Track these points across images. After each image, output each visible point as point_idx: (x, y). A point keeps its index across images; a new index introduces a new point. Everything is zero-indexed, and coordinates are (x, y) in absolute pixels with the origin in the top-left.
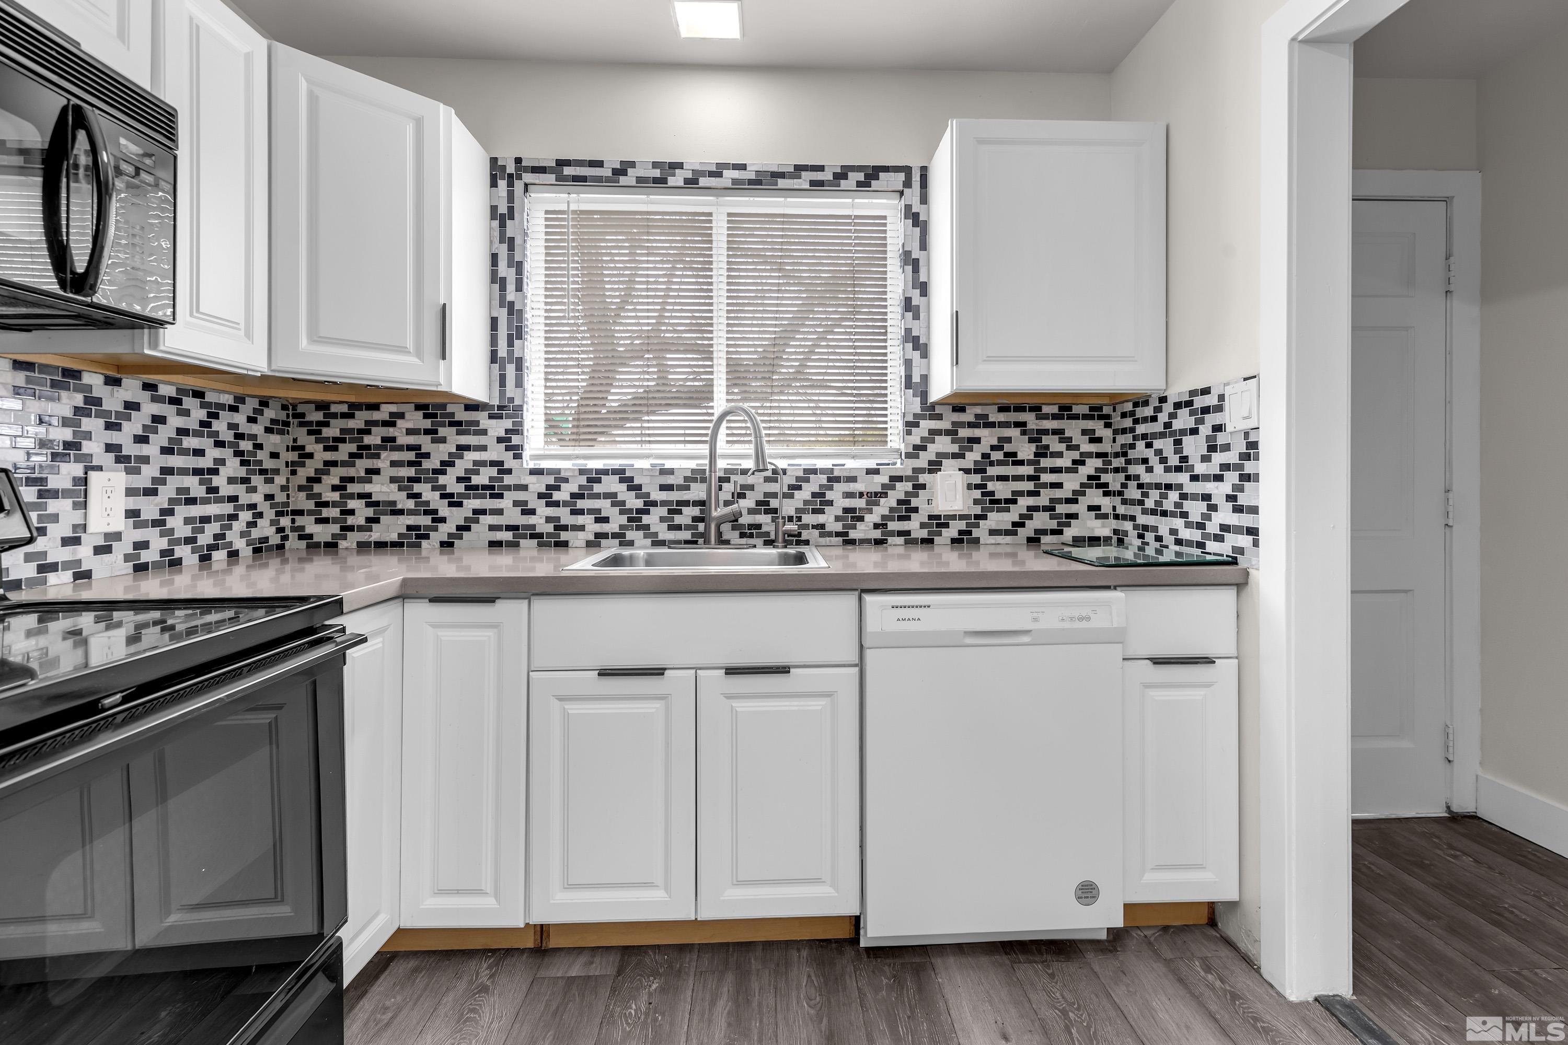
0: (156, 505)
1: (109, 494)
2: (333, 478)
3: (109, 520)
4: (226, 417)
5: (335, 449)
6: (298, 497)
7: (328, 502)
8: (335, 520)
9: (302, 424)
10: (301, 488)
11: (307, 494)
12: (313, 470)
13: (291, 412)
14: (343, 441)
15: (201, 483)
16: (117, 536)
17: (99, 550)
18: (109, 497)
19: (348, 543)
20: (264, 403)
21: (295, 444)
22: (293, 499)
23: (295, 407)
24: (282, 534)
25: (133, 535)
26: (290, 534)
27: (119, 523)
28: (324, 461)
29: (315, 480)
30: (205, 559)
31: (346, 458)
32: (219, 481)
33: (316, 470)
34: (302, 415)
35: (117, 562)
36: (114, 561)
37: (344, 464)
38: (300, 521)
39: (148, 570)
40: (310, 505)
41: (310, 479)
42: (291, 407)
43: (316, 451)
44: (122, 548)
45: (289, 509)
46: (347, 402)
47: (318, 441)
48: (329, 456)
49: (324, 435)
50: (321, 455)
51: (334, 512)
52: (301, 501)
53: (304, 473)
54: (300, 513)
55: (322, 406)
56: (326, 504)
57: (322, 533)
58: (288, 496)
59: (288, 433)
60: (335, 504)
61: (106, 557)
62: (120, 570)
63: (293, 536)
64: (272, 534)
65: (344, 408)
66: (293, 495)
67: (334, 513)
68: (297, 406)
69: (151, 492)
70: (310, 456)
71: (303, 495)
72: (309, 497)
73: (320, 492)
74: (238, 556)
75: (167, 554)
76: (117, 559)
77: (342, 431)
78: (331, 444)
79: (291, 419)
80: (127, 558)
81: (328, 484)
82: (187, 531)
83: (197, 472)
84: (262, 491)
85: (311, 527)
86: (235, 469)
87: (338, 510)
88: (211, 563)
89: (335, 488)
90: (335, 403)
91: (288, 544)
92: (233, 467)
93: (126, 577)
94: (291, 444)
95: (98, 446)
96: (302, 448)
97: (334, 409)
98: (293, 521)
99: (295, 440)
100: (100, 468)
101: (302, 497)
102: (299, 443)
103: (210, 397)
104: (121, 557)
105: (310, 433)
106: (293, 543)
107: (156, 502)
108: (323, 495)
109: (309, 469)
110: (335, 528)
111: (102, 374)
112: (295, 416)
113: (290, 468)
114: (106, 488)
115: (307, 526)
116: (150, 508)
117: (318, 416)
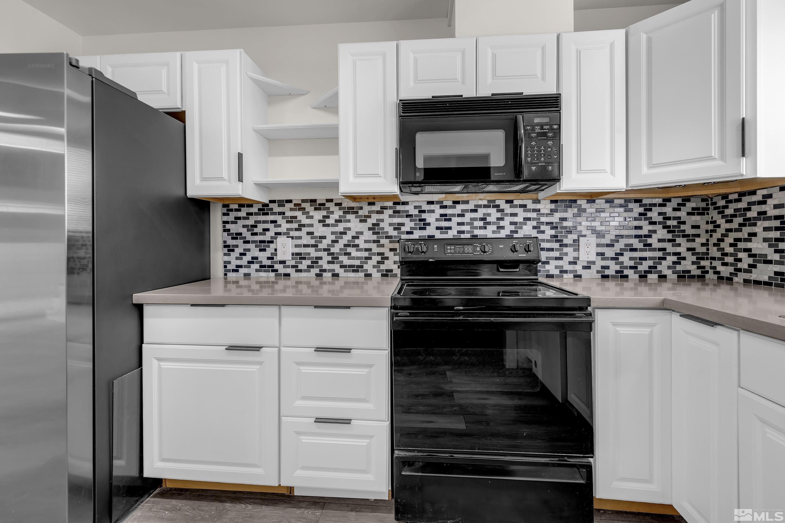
0: (613, 251)
1: (588, 246)
2: (730, 240)
3: (588, 256)
4: (656, 210)
5: (731, 221)
6: (713, 250)
7: (728, 253)
8: (732, 265)
9: (715, 209)
10: (715, 245)
11: (717, 248)
12: (720, 234)
13: (710, 202)
14: (735, 216)
15: (640, 242)
16: (594, 263)
17: (585, 268)
18: (588, 247)
19: (738, 279)
20: (687, 199)
21: (712, 220)
22: (711, 251)
23: (712, 199)
24: (703, 270)
25: (600, 263)
26: (710, 270)
27: (593, 257)
28: (726, 229)
29: (721, 240)
30: (643, 276)
31: (737, 227)
32: (653, 241)
33: (722, 234)
34: (715, 203)
35: (593, 273)
36: (592, 272)
37: (737, 230)
38: (715, 263)
39: (609, 278)
40: (718, 255)
41: (719, 240)
42: (710, 200)
43: (721, 223)
44: (595, 268)
45: (709, 256)
46: (737, 192)
47: (723, 217)
48: (728, 226)
49: (726, 214)
50: (725, 226)
51: (729, 260)
52: (714, 252)
53: (717, 235)
54: (713, 259)
55: (725, 197)
56: (726, 255)
57: (725, 271)
58: (708, 249)
59: (708, 214)
60: (731, 255)
61: (588, 271)
62: (594, 276)
63: (711, 271)
64: (694, 269)
65: (736, 196)
66: (711, 248)
67: (731, 260)
68: (713, 198)
69: (610, 245)
70: (719, 226)
71: (715, 248)
72: (718, 250)
73: (723, 247)
74: (666, 278)
75: (619, 272)
76: (593, 272)
77: (736, 210)
78: (729, 219)
79: (710, 206)
80: (598, 272)
81: (727, 242)
82: (632, 263)
83: (636, 236)
84: (685, 246)
85: (720, 268)
86: (663, 235)
87: (733, 258)
88: (647, 279)
89: (731, 245)
90: (731, 193)
91: (707, 276)
92: (662, 233)
93: (599, 279)
94: (710, 220)
95: (584, 228)
96: (715, 222)
97: (731, 197)
98: (711, 263)
99: (712, 218)
100: (585, 236)
101: (715, 250)
102: (714, 219)
103: (644, 202)
104: (595, 271)
105: (719, 213)
106: (711, 276)
107: (612, 250)
108: (725, 249)
109: (718, 234)
110: (731, 269)
111: (586, 199)
112: (712, 204)
113: (709, 234)
114: (587, 244)
115: (717, 267)
116: (610, 253)
117: (722, 203)
